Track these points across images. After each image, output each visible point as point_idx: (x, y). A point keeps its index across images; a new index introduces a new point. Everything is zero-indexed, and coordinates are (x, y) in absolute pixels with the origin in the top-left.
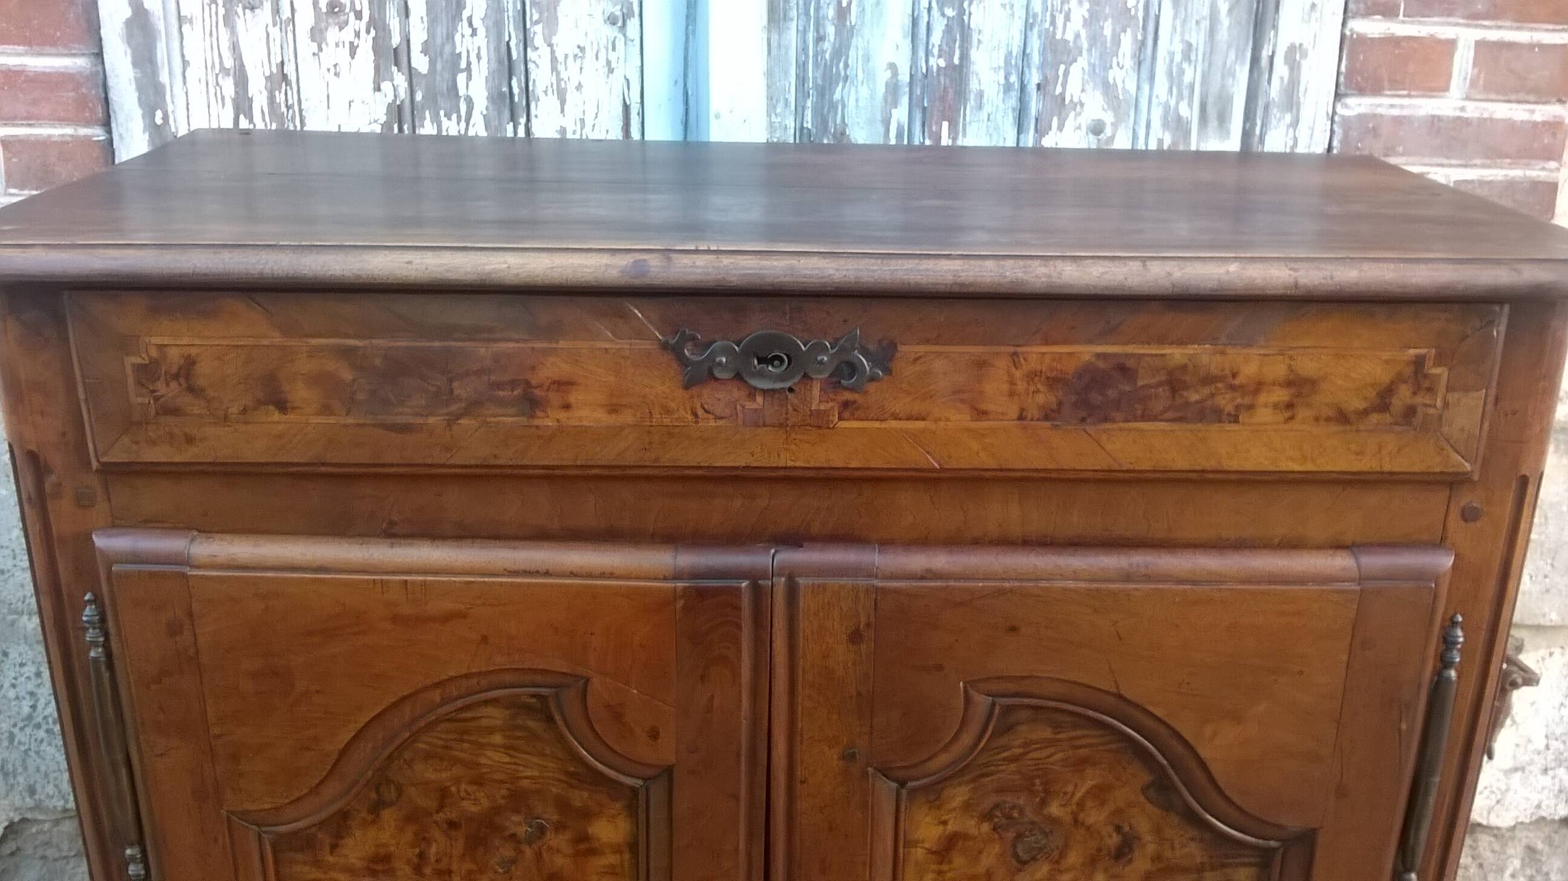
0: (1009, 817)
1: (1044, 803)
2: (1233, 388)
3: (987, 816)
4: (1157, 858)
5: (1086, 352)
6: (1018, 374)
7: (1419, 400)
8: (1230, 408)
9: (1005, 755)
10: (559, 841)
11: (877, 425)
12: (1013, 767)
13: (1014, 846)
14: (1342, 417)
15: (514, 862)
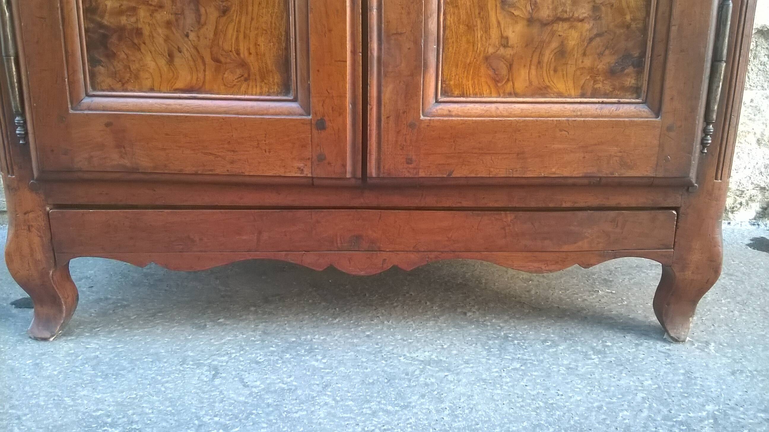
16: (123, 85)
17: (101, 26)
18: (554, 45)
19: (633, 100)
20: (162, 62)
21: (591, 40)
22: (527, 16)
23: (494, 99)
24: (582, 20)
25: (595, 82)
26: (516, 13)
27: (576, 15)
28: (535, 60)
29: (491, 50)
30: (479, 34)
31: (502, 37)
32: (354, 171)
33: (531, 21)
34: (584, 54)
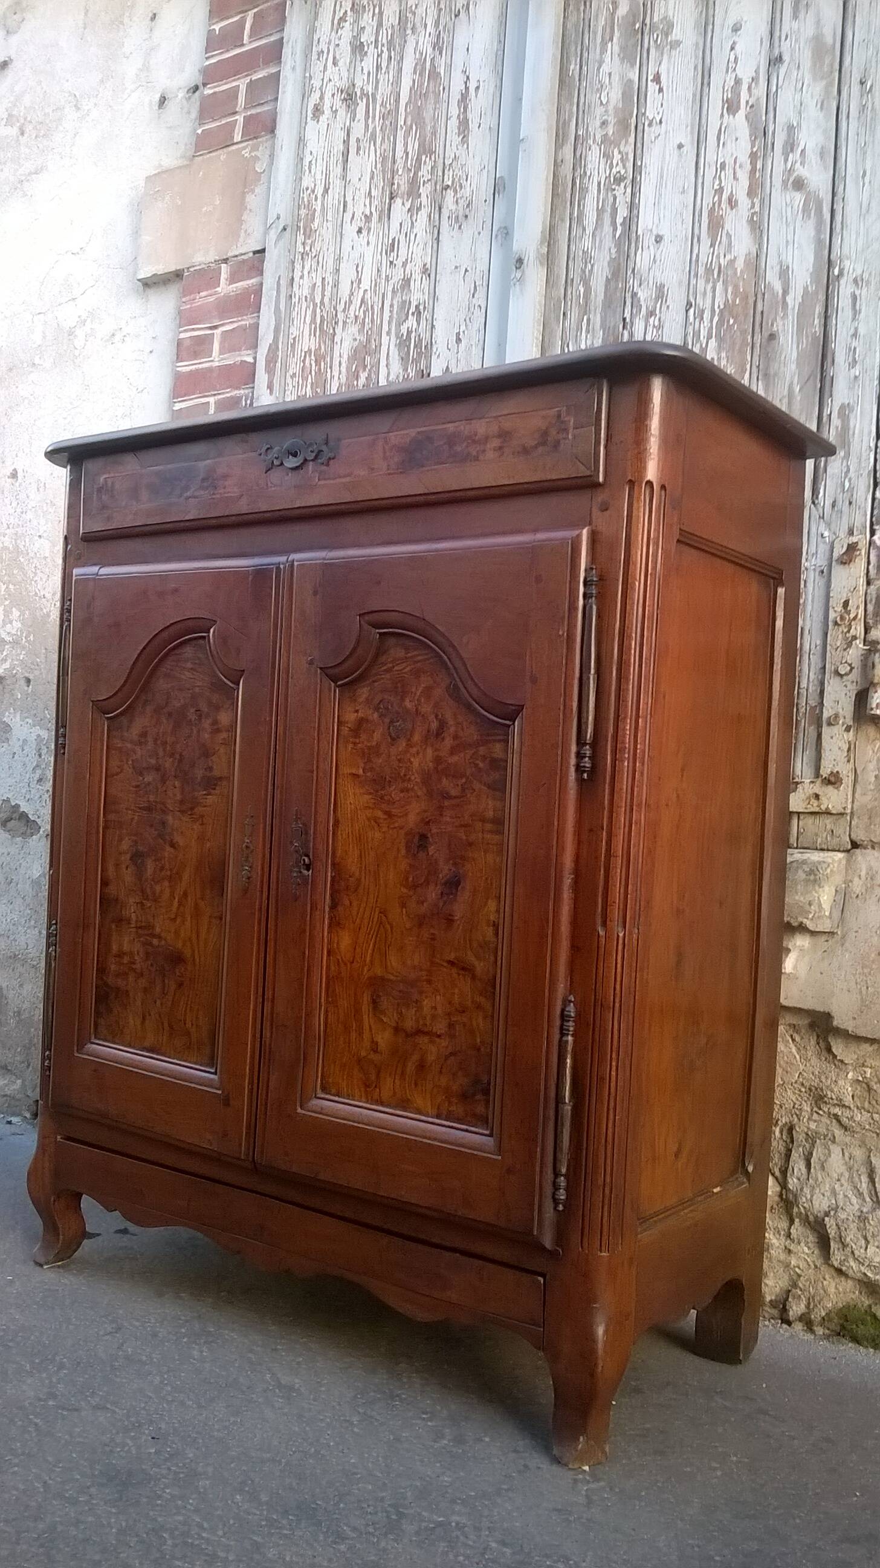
0: (387, 709)
1: (403, 699)
2: (474, 442)
3: (377, 709)
4: (456, 737)
5: (412, 432)
6: (387, 447)
7: (561, 436)
8: (474, 453)
9: (385, 668)
10: (206, 724)
11: (332, 482)
12: (388, 676)
13: (389, 728)
14: (525, 451)
15: (189, 737)
16: (113, 1037)
17: (106, 984)
18: (416, 1057)
19: (481, 1131)
20: (138, 1023)
21: (447, 1058)
22: (394, 1024)
23: (361, 1104)
24: (439, 1036)
25: (450, 1103)
26: (385, 1020)
27: (434, 1030)
28: (399, 1071)
29: (363, 1053)
30: (354, 1035)
31: (373, 1042)
32: (247, 1155)
33: (397, 1030)
34: (441, 1072)
